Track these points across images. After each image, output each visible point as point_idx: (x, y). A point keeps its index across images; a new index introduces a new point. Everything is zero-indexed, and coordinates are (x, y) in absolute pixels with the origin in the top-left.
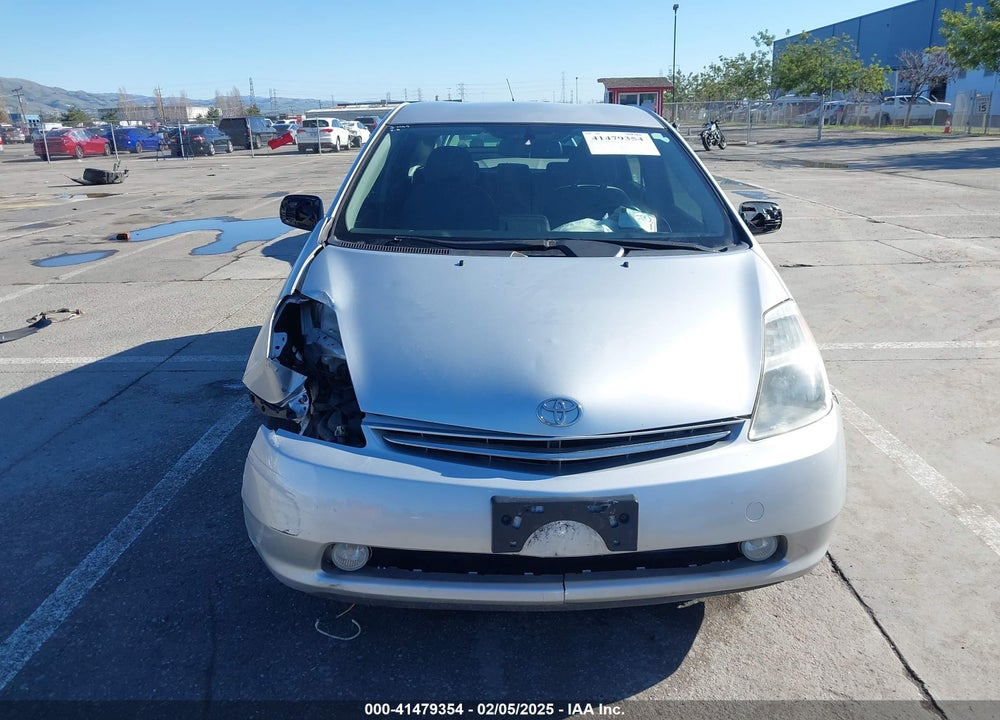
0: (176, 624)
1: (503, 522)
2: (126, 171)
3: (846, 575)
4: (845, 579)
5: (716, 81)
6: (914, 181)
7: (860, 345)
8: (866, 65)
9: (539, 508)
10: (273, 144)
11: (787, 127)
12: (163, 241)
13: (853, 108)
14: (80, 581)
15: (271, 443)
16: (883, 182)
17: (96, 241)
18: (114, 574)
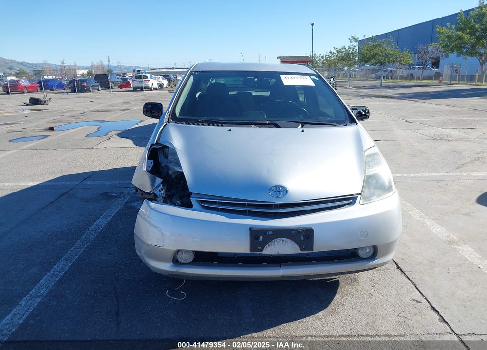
0: (99, 295)
1: (255, 239)
2: (50, 99)
3: (403, 270)
4: (402, 271)
5: (332, 59)
6: (426, 104)
7: (405, 175)
8: (402, 51)
9: (271, 233)
10: (121, 87)
11: (366, 80)
12: (72, 131)
13: (396, 71)
14: (51, 278)
15: (150, 207)
16: (412, 105)
17: (39, 131)
18: (67, 275)
